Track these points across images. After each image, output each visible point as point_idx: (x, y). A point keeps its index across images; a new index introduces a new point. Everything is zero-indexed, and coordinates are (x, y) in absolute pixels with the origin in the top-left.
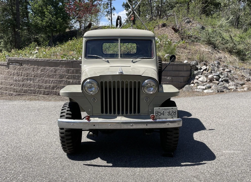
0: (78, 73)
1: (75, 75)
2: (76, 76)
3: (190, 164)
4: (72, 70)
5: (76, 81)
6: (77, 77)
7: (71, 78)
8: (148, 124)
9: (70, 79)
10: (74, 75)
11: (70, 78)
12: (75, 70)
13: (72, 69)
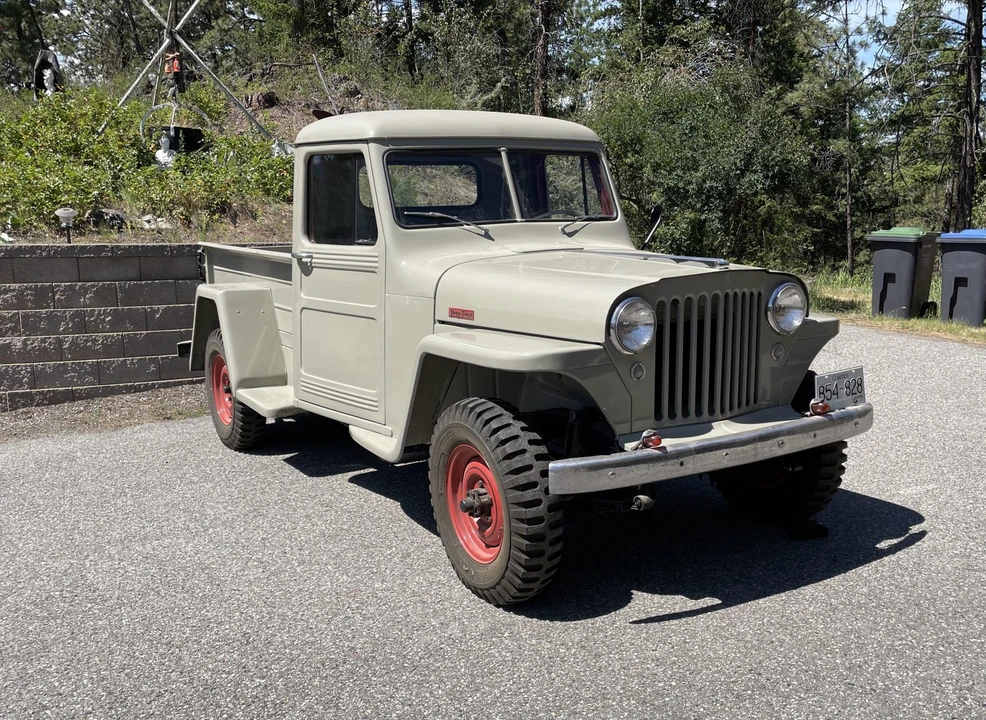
0: (48, 304)
1: (34, 315)
2: (41, 319)
3: (900, 543)
4: (14, 290)
5: (43, 341)
6: (43, 325)
7: (14, 330)
8: (817, 432)
9: (6, 332)
10: (26, 316)
11: (10, 328)
12: (30, 289)
13: (13, 286)
